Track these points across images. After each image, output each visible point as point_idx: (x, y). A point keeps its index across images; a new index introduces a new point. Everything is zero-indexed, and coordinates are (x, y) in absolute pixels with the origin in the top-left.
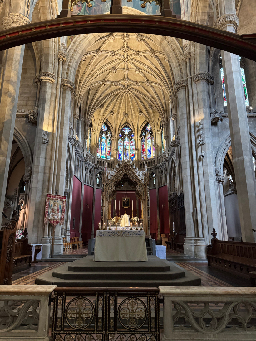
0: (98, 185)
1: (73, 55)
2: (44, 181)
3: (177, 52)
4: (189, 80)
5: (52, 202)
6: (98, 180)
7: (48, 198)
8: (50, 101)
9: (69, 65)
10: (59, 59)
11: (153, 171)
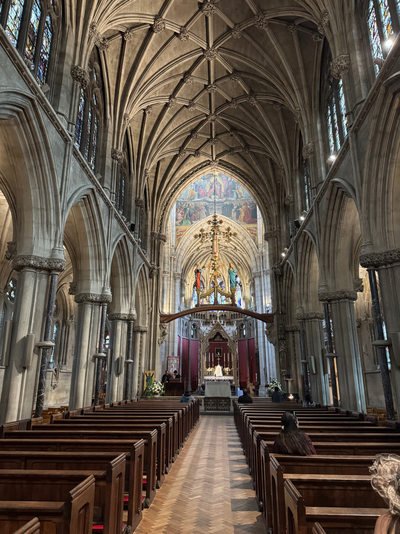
0: (192, 336)
1: (180, 253)
2: (166, 347)
3: (254, 249)
4: (262, 272)
5: (171, 361)
6: (192, 331)
7: (169, 358)
8: (167, 290)
9: (177, 261)
10: (171, 258)
11: (243, 322)
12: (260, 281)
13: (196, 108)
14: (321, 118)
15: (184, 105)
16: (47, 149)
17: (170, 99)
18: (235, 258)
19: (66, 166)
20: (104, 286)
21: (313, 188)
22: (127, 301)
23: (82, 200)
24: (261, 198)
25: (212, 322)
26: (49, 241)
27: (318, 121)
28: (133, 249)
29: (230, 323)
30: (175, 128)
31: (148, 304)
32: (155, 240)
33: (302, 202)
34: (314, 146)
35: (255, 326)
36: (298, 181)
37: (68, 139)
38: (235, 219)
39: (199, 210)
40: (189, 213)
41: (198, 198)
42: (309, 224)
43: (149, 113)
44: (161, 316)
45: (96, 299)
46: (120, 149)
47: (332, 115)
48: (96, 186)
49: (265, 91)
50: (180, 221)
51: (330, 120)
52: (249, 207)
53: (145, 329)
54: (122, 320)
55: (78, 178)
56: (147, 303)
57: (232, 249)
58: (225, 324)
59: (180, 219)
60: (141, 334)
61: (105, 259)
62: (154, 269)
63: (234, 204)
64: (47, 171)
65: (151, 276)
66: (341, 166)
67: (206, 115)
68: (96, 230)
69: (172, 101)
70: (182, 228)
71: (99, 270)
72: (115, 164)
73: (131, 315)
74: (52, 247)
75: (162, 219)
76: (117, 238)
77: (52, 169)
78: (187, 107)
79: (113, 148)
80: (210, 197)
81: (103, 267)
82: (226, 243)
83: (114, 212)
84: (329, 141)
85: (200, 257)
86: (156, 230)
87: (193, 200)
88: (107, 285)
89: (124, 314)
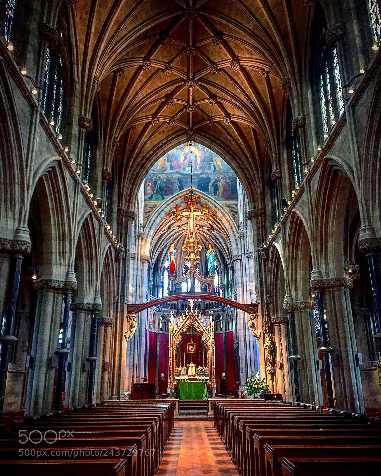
0: (161, 330)
1: (149, 232)
4: (243, 255)
6: (161, 323)
10: (139, 238)
11: (220, 313)
12: (241, 265)
13: (173, 72)
14: (312, 87)
15: (160, 68)
16: (14, 116)
17: (144, 61)
18: (211, 239)
19: (32, 136)
20: (68, 271)
21: (304, 165)
22: (91, 287)
23: (47, 173)
24: (244, 172)
25: (185, 313)
26: (13, 220)
27: (310, 92)
28: (99, 227)
29: (205, 314)
30: (148, 92)
31: (114, 292)
32: (122, 218)
33: (290, 178)
34: (304, 119)
35: (234, 318)
36: (285, 155)
37: (35, 106)
38: (213, 194)
39: (172, 184)
40: (160, 186)
41: (170, 170)
42: (299, 203)
43: (120, 75)
44: (128, 307)
45: (59, 286)
46: (89, 116)
47: (325, 85)
48: (62, 157)
49: (250, 56)
50: (149, 196)
51: (322, 90)
52: (228, 181)
53: (110, 321)
54: (85, 310)
55: (44, 149)
56: (112, 290)
57: (209, 229)
58: (200, 316)
59: (149, 194)
60: (105, 327)
61: (70, 240)
62: (121, 251)
63: (212, 178)
64: (12, 141)
65: (117, 260)
66: (336, 142)
67: (184, 80)
68: (61, 207)
69: (146, 63)
70: (152, 203)
71: (63, 252)
72: (83, 132)
73: (95, 304)
74: (16, 226)
75: (131, 193)
76: (83, 216)
77: (18, 139)
78: (162, 70)
79: (80, 115)
80: (184, 169)
81: (67, 249)
82: (201, 222)
83: (80, 186)
84: (321, 113)
85: (171, 237)
86: (123, 206)
87: (164, 172)
88: (71, 270)
89: (88, 304)
